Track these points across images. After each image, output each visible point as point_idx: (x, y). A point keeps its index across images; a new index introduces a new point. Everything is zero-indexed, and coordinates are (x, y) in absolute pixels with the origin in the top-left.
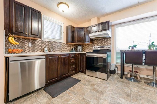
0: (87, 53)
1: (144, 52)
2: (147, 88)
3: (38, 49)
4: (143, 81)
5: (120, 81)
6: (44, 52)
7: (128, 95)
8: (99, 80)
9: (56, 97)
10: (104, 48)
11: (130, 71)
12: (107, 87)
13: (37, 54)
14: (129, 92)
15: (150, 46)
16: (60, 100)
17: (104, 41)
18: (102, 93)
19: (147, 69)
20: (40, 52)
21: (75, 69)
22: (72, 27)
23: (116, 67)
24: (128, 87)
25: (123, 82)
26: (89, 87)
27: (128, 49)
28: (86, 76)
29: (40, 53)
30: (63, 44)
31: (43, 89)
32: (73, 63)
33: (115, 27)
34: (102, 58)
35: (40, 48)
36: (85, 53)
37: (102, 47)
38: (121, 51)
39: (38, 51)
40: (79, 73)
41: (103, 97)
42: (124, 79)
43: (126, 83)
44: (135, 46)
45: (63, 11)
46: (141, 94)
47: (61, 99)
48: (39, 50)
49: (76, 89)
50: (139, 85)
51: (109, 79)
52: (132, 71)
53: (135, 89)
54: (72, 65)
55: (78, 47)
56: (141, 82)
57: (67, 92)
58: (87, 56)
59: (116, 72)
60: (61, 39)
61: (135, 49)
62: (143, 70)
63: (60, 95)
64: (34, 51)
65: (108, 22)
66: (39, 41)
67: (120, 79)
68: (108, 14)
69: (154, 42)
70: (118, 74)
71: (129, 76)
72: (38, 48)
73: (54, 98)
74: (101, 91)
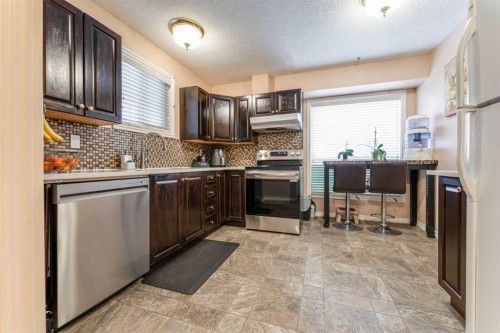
0: (248, 168)
1: (368, 165)
2: (375, 238)
3: (100, 158)
4: (365, 227)
5: (325, 232)
6: (119, 166)
7: (350, 256)
8: (282, 236)
9: (199, 291)
10: (286, 155)
11: (341, 209)
12: (307, 249)
13: (96, 173)
14: (349, 250)
15: (375, 154)
16: (214, 296)
17: (284, 138)
18: (300, 260)
19: (371, 202)
20: (108, 166)
21: (215, 216)
22: (201, 91)
23: (313, 203)
24: (344, 241)
25: (332, 234)
26: (267, 255)
27: (336, 159)
28: (244, 232)
29: (108, 173)
30: (172, 142)
31: (139, 282)
32: (211, 200)
33: (309, 104)
34: (288, 181)
35: (108, 155)
36: (243, 168)
37: (282, 154)
38: (325, 163)
39: (100, 163)
40: (224, 227)
41: (307, 268)
42: (332, 229)
43: (338, 234)
44: (350, 153)
45: (187, 45)
46: (368, 249)
47: (215, 293)
48: (106, 160)
49: (239, 264)
50: (362, 235)
51: (303, 231)
52: (345, 209)
53: (357, 243)
54: (210, 204)
55: (216, 153)
56: (361, 229)
57: (217, 275)
58: (246, 177)
59: (312, 216)
60: (166, 127)
61: (349, 158)
62: (364, 204)
63: (204, 285)
64: (89, 163)
65: (298, 92)
66: (105, 129)
67: (323, 229)
68: (295, 71)
69: (381, 145)
70: (316, 218)
71: (339, 220)
72: (102, 153)
73: (194, 295)
74: (298, 258)
